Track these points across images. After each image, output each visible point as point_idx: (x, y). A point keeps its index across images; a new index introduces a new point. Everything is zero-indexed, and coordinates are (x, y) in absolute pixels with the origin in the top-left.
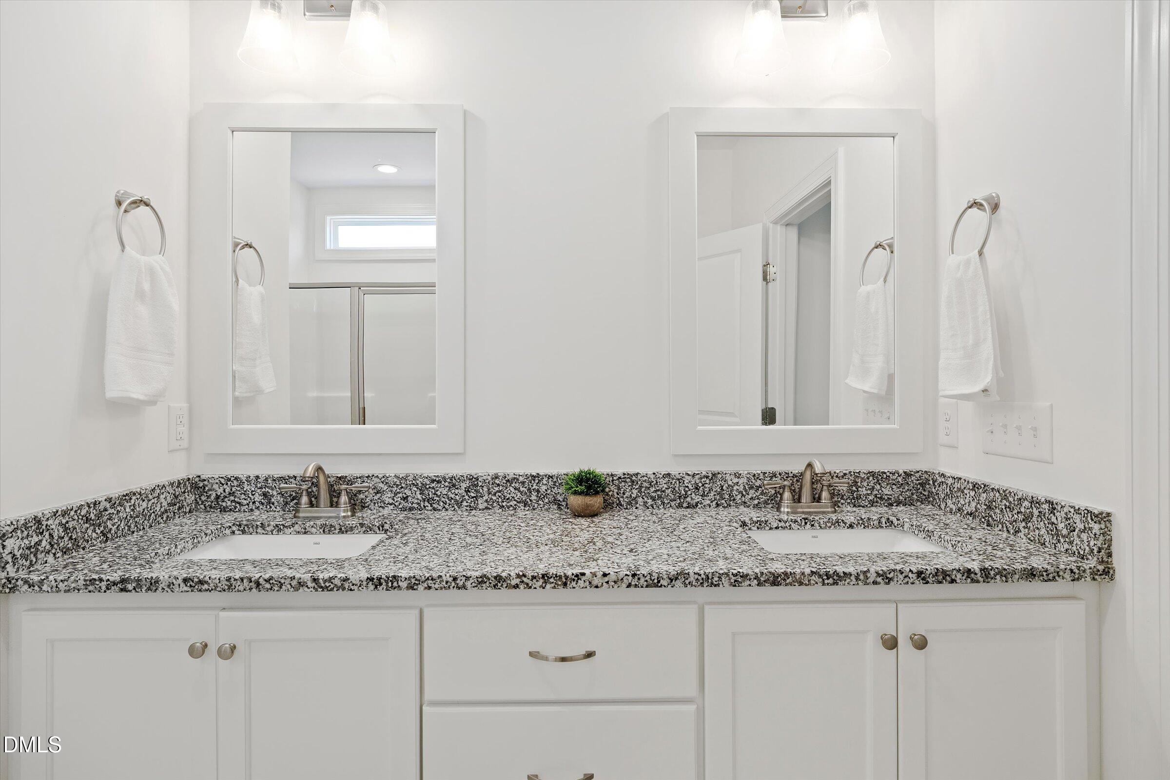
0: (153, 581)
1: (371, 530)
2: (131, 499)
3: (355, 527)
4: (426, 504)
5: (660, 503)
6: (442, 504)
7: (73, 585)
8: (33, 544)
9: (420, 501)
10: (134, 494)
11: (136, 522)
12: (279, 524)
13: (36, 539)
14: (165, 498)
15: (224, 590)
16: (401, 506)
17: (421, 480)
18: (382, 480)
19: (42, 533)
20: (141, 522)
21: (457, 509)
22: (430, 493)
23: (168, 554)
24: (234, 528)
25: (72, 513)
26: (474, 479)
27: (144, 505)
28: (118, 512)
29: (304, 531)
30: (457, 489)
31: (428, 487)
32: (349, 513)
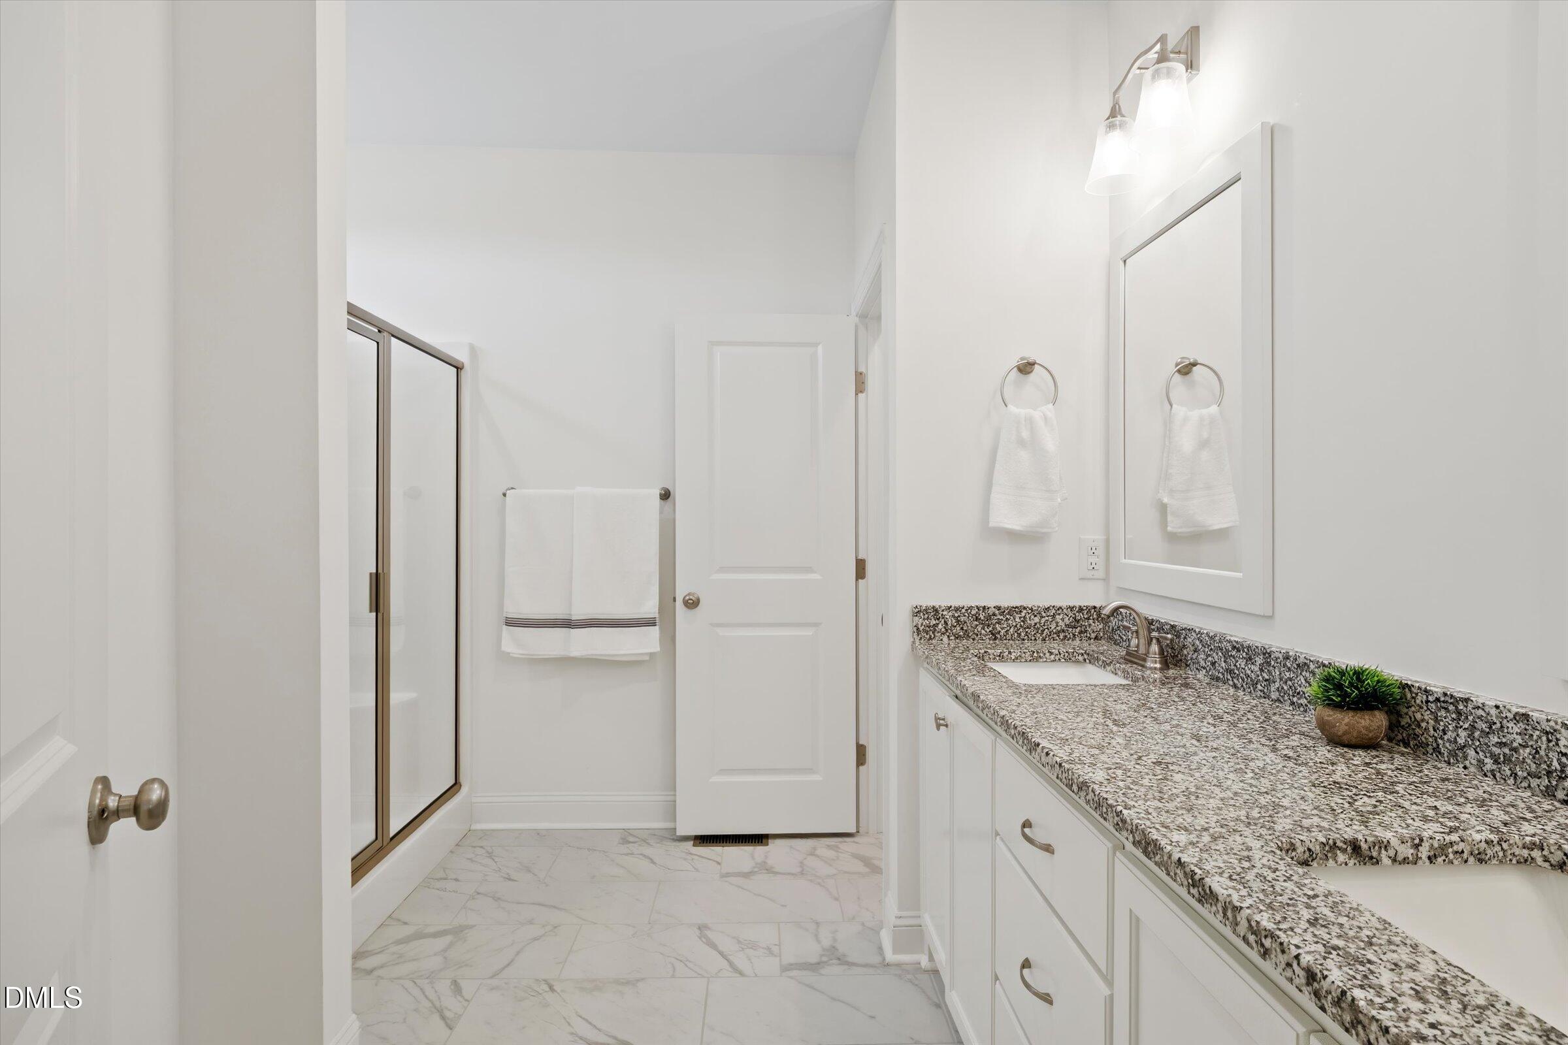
4: (1229, 676)
6: (1240, 680)
8: (931, 625)
9: (1224, 671)
10: (1025, 608)
13: (934, 622)
14: (1063, 620)
17: (1225, 643)
18: (1198, 636)
19: (938, 619)
20: (1033, 633)
24: (1086, 656)
27: (1037, 620)
28: (1007, 619)
30: (1253, 663)
31: (1230, 654)
32: (1158, 666)
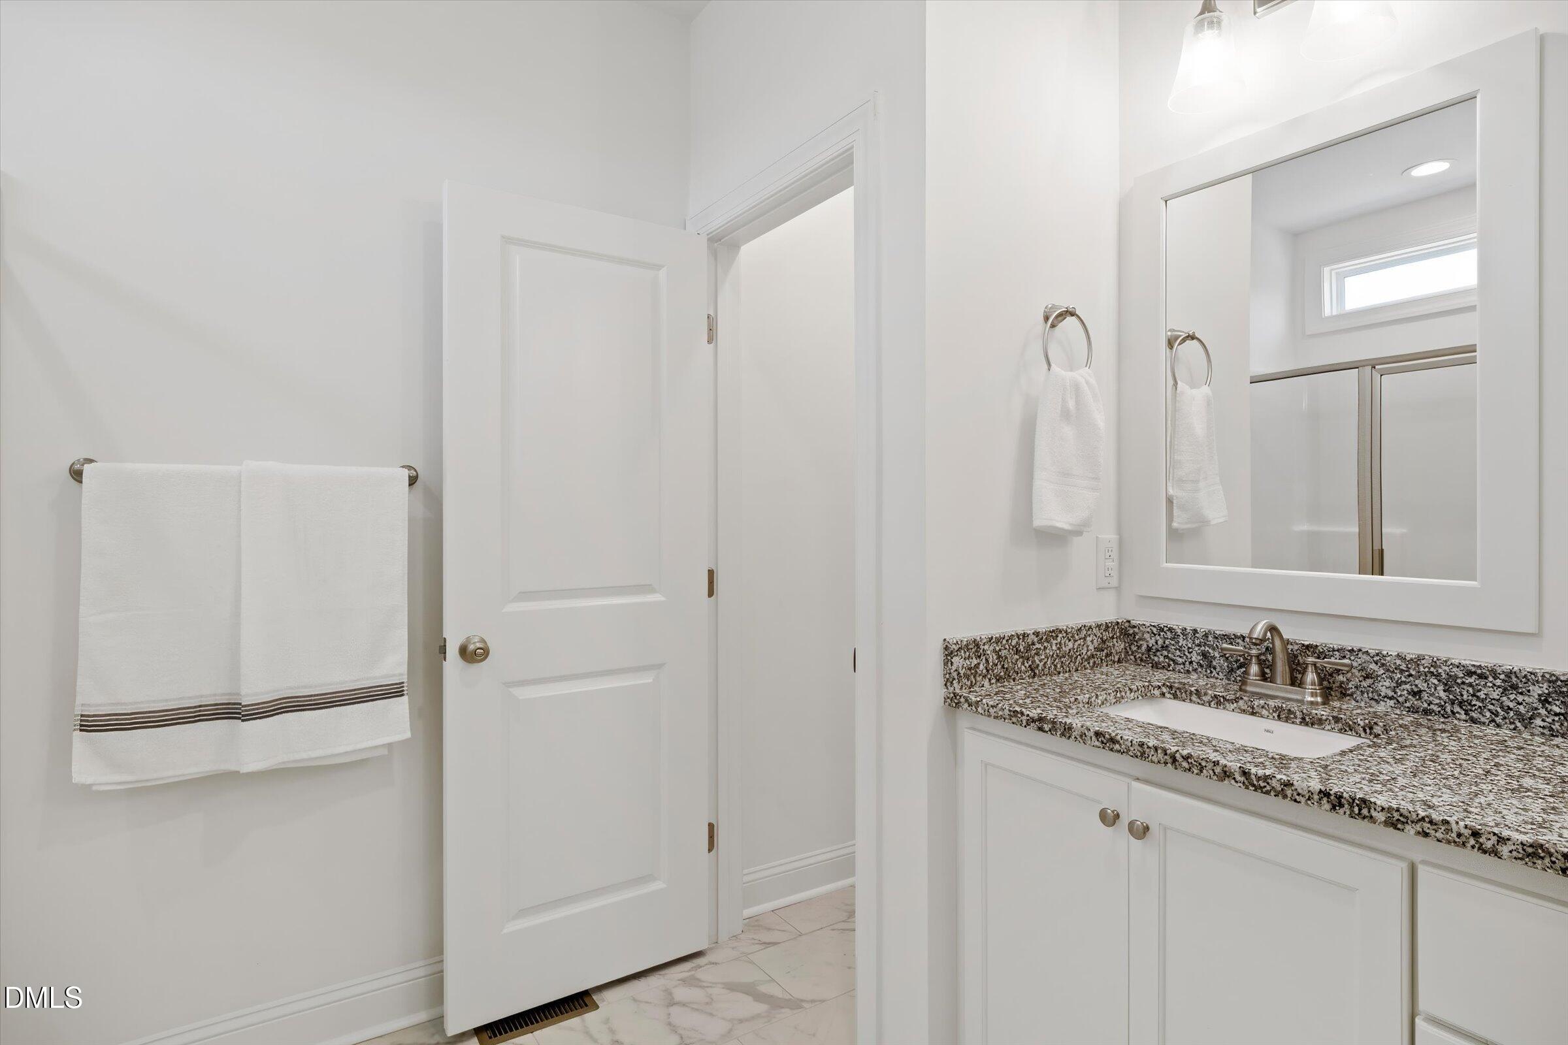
0: (1067, 727)
1: (1351, 730)
2: (1057, 636)
3: (1326, 720)
4: (1457, 709)
6: (1488, 714)
7: (1000, 713)
8: (973, 666)
9: (1445, 703)
10: (1061, 632)
11: (1062, 662)
12: (1219, 695)
13: (975, 661)
14: (1092, 641)
15: (1137, 757)
16: (1408, 704)
17: (1446, 668)
18: (1375, 659)
19: (979, 657)
20: (1067, 663)
21: (1521, 728)
22: (1465, 693)
23: (1088, 703)
24: (1164, 690)
25: (1004, 642)
26: (1559, 683)
27: (1070, 645)
28: (1045, 648)
29: (1251, 710)
30: (1521, 693)
31: (1459, 681)
32: (1319, 699)
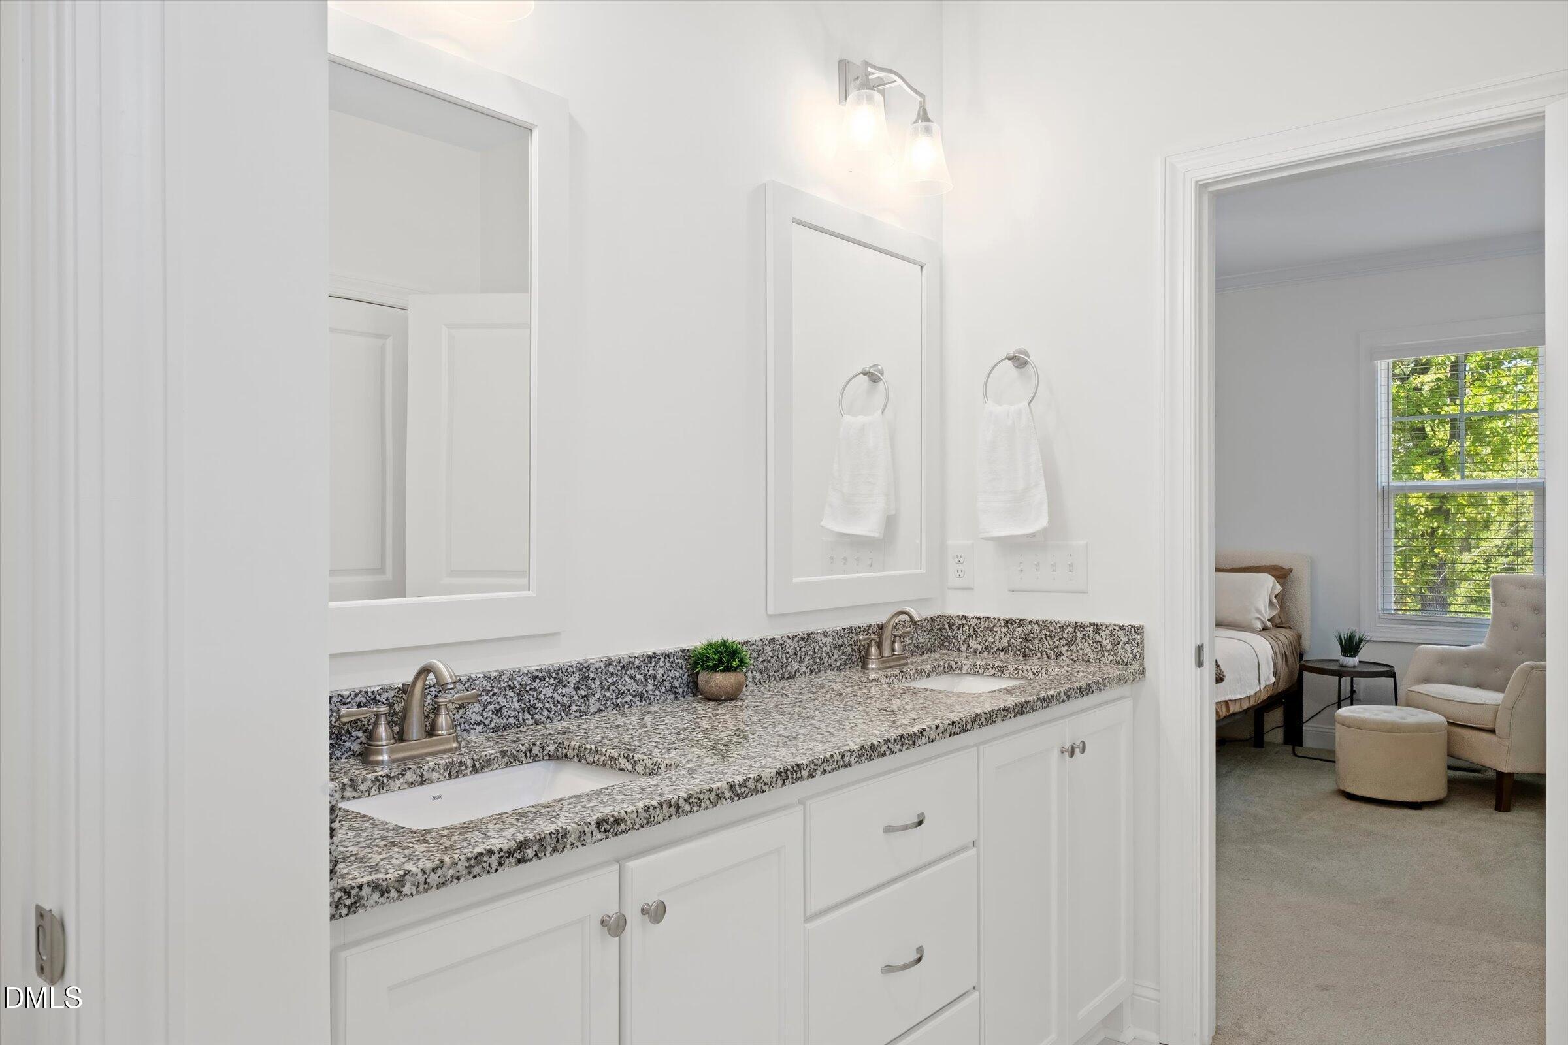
3: (494, 759)
4: (527, 716)
5: (766, 676)
6: (545, 712)
9: (519, 713)
12: (381, 776)
15: (643, 827)
16: (492, 725)
17: (519, 679)
18: (466, 686)
21: (565, 717)
22: (532, 698)
26: (584, 670)
29: (420, 780)
30: (564, 686)
31: (528, 688)
